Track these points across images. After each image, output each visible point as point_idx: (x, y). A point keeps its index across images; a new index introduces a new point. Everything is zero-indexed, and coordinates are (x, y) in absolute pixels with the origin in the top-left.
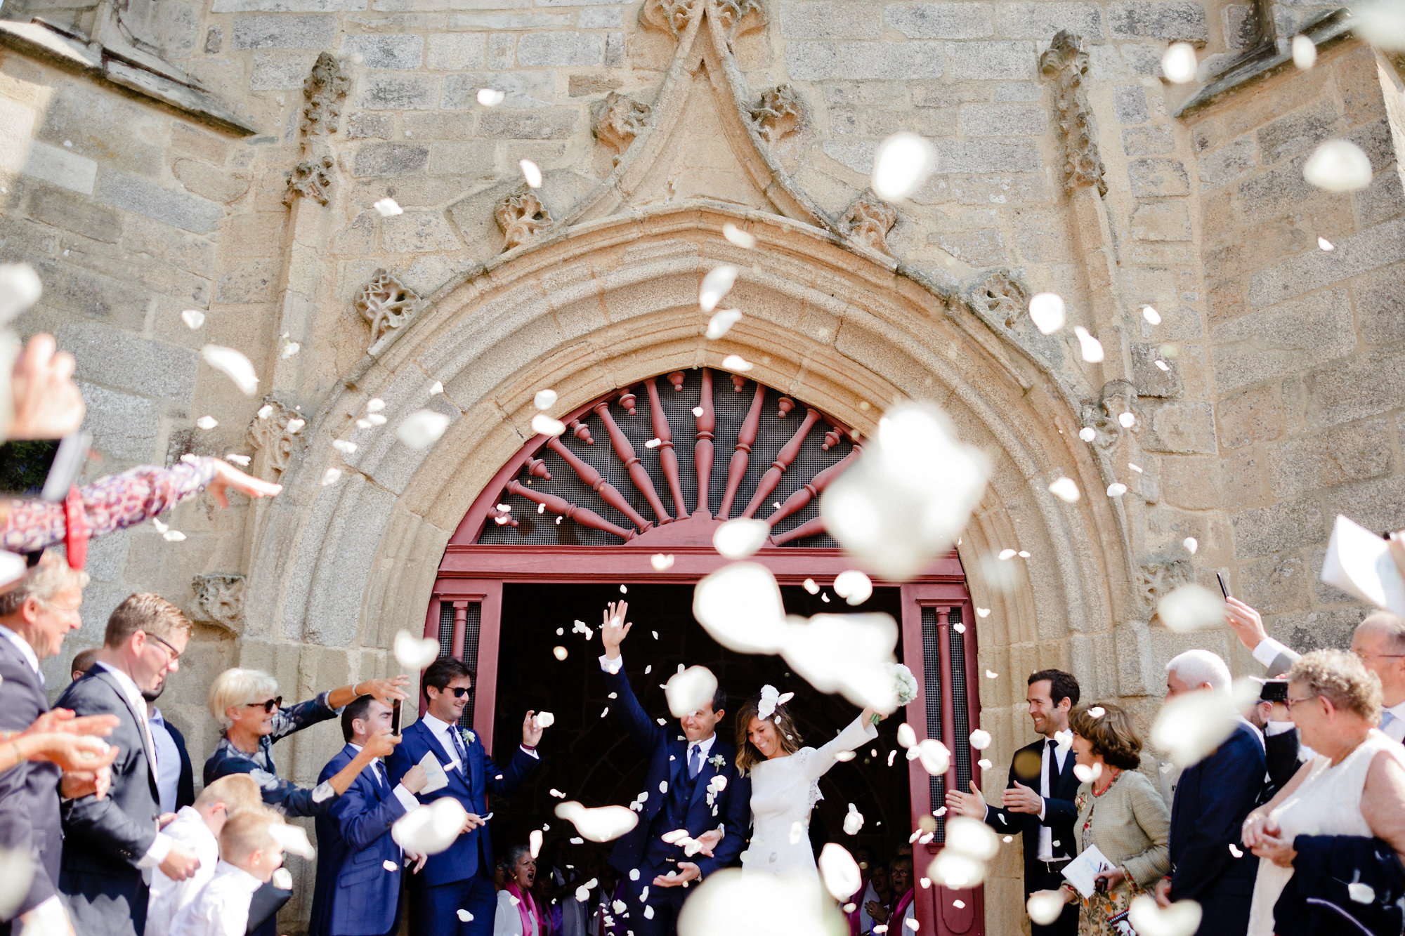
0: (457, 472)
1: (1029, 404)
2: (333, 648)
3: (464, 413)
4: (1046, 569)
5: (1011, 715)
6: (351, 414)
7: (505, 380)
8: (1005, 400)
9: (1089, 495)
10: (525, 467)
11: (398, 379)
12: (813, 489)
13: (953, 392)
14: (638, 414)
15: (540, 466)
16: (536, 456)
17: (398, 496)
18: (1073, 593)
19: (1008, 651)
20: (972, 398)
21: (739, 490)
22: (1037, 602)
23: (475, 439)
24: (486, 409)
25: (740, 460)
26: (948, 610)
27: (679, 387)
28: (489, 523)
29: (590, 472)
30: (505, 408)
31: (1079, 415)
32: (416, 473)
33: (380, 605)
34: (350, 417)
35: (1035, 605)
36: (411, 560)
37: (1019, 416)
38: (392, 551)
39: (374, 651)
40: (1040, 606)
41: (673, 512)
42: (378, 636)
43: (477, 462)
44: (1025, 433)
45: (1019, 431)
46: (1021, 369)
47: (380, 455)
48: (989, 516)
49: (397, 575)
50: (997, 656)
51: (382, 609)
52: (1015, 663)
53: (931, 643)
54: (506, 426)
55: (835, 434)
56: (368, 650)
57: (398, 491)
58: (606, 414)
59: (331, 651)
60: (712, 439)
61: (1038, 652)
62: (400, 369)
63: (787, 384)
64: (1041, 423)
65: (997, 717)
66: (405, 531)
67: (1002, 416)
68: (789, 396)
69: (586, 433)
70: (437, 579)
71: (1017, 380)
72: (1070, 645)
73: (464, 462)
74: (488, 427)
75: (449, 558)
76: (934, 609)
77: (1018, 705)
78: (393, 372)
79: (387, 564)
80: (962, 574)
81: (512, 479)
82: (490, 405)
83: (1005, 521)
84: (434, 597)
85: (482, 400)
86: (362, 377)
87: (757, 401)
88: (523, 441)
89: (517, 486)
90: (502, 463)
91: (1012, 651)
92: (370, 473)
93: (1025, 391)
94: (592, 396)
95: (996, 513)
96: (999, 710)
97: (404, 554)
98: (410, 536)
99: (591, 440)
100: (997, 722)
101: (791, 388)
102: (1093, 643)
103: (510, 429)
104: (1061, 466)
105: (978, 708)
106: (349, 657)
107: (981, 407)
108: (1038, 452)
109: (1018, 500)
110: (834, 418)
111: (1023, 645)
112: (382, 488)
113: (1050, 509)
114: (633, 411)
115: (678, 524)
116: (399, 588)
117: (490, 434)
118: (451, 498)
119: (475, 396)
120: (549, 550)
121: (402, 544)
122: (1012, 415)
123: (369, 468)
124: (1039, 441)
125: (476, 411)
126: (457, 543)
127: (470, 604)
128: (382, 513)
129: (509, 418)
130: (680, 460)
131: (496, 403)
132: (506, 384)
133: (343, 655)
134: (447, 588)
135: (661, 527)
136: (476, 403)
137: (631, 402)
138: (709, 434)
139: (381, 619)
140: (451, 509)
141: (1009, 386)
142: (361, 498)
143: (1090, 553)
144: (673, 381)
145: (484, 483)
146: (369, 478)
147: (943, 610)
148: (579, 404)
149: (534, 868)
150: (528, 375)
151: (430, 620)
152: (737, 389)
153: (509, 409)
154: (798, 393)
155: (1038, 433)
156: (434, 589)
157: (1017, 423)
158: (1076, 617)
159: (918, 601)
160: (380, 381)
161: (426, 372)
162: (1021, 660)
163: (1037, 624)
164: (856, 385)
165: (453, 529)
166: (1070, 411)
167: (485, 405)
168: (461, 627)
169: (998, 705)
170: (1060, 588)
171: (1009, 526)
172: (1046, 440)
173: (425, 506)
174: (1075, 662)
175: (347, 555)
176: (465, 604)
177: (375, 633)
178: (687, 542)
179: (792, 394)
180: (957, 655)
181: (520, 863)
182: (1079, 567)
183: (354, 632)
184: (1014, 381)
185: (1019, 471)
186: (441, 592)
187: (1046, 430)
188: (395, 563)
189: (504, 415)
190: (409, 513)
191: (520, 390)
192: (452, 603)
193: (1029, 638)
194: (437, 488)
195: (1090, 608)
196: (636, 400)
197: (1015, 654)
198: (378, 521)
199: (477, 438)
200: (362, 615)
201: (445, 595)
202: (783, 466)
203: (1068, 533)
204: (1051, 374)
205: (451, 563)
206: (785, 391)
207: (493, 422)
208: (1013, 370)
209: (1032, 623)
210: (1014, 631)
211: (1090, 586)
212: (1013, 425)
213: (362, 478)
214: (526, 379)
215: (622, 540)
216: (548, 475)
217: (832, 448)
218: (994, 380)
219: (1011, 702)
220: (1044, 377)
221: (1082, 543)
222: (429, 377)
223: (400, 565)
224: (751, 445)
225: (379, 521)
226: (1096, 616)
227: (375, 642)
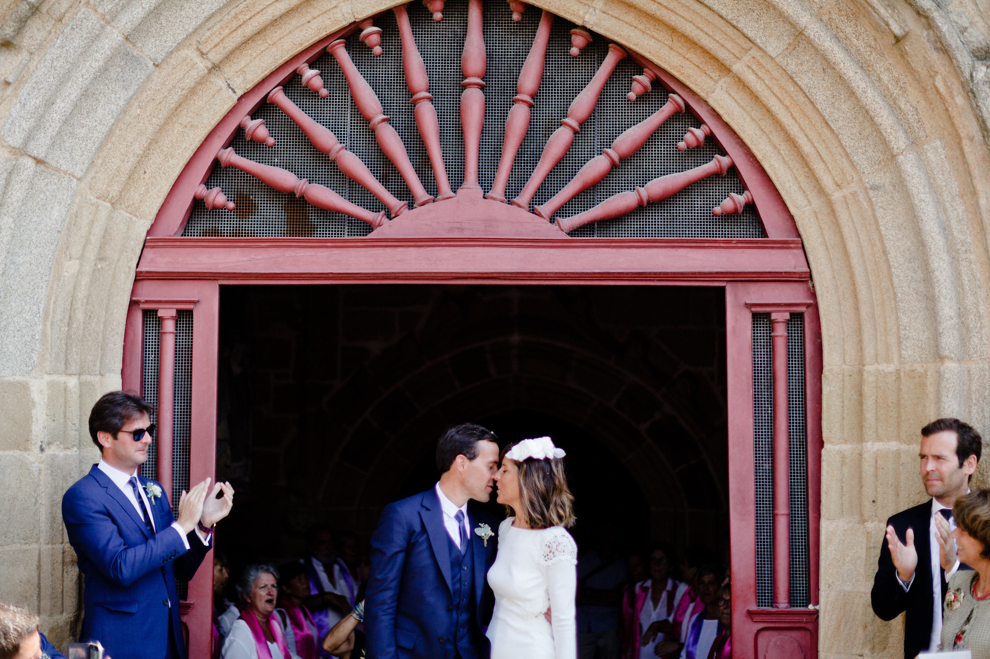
0: (154, 141)
1: (903, 55)
2: (11, 379)
3: (156, 66)
4: (915, 272)
5: (861, 455)
6: (10, 79)
7: (208, 19)
8: (870, 46)
9: (976, 182)
10: (240, 131)
11: (67, 30)
12: (616, 157)
13: (801, 33)
14: (386, 52)
15: (258, 128)
16: (254, 114)
17: (79, 179)
18: (947, 309)
19: (860, 373)
20: (827, 43)
21: (519, 155)
22: (901, 315)
23: (175, 98)
24: (185, 59)
25: (519, 116)
26: (787, 316)
27: (438, 16)
28: (198, 205)
29: (324, 136)
30: (210, 56)
31: (967, 75)
32: (100, 148)
33: (66, 320)
34: (8, 84)
35: (897, 318)
36: (101, 259)
37: (888, 69)
38: (76, 251)
39: (62, 379)
40: (904, 320)
41: (432, 188)
42: (67, 361)
43: (178, 128)
44: (896, 92)
45: (888, 89)
46: (894, 9)
47: (51, 131)
48: (844, 197)
49: (85, 281)
50: (847, 379)
51: (69, 325)
52: (868, 390)
53: (763, 358)
54: (213, 79)
55: (644, 79)
56: (55, 378)
57: (79, 174)
58: (343, 55)
59: (10, 383)
60: (482, 88)
61: (898, 378)
62: (68, 15)
63: (581, 13)
64: (918, 80)
65: (843, 457)
66: (91, 224)
67: (865, 67)
68: (584, 28)
69: (318, 82)
70: (136, 281)
71: (887, 24)
72: (940, 376)
73: (161, 129)
74: (189, 82)
75: (149, 254)
76: (768, 315)
77: (869, 444)
78: (60, 20)
79: (71, 267)
80: (806, 269)
81: (226, 147)
82: (190, 53)
83: (865, 204)
84: (133, 304)
85: (179, 47)
86: (19, 31)
87: (542, 33)
88: (236, 98)
89: (231, 156)
90: (210, 128)
91: (865, 375)
92: (41, 156)
93: (898, 40)
94: (324, 34)
95: (854, 194)
96: (847, 448)
97: (91, 254)
98: (97, 230)
99: (324, 92)
100: (843, 463)
101: (587, 18)
102: (969, 375)
103: (218, 81)
104: (941, 139)
105: (821, 444)
106: (32, 388)
107: (838, 55)
108: (912, 118)
109: (883, 178)
110: (643, 57)
111: (881, 367)
112: (58, 170)
113: (922, 196)
114: (378, 50)
115: (440, 205)
116: (89, 297)
117: (193, 91)
118: (147, 176)
119: (170, 44)
120: (274, 244)
121: (88, 241)
122: (879, 67)
123: (39, 148)
124: (914, 103)
125: (173, 61)
126: (159, 234)
127: (179, 312)
128: (60, 203)
129: (215, 68)
130: (440, 117)
131: (198, 49)
132: (209, 25)
133: (24, 387)
134: (150, 292)
135: (418, 210)
136: (172, 52)
137: (375, 39)
138: (479, 81)
139: (69, 337)
140: (147, 191)
141: (877, 28)
142: (32, 185)
143: (973, 257)
144: (431, 8)
145: (189, 154)
146: (38, 161)
147: (780, 316)
148: (307, 44)
149: (275, 592)
150: (237, 10)
151: (130, 332)
152: (516, 17)
153: (215, 56)
154: (596, 25)
155: (914, 94)
156: (133, 293)
157: (885, 78)
158: (949, 341)
159: (749, 306)
160: (44, 33)
161: (103, 17)
162: (877, 387)
163: (899, 343)
164: (673, 17)
165: (153, 216)
166: (956, 70)
167: (184, 53)
168: (169, 343)
169: (846, 442)
170: (930, 300)
171: (870, 213)
172: (923, 102)
173: (115, 190)
174: (944, 399)
175: (20, 260)
176: (173, 313)
177: (62, 356)
178: (451, 230)
179: (588, 26)
180: (796, 373)
181: (256, 586)
182: (957, 276)
183: (35, 357)
184: (883, 24)
185: (885, 142)
186: (142, 299)
187: (924, 91)
188: (81, 265)
189: (210, 65)
190: (94, 200)
191: (227, 31)
192: (156, 311)
193: (888, 360)
194: (128, 166)
195: (968, 329)
196: (382, 35)
197: (869, 379)
198: (55, 213)
199: (176, 98)
200: (44, 334)
201: (147, 302)
202: (575, 125)
203: (945, 229)
204: (933, 19)
205: (152, 260)
206: (579, 22)
207: (195, 74)
208: (882, 11)
209: (893, 340)
210: (869, 351)
211: (970, 301)
212: (880, 80)
213: (30, 163)
214: (235, 17)
215: (368, 227)
216: (271, 141)
217: (641, 98)
218: (857, 18)
219: (861, 439)
220: (923, 20)
221: (963, 243)
222: (108, 23)
223: (88, 268)
224: (533, 96)
225: (57, 213)
226: (975, 340)
227: (63, 366)
